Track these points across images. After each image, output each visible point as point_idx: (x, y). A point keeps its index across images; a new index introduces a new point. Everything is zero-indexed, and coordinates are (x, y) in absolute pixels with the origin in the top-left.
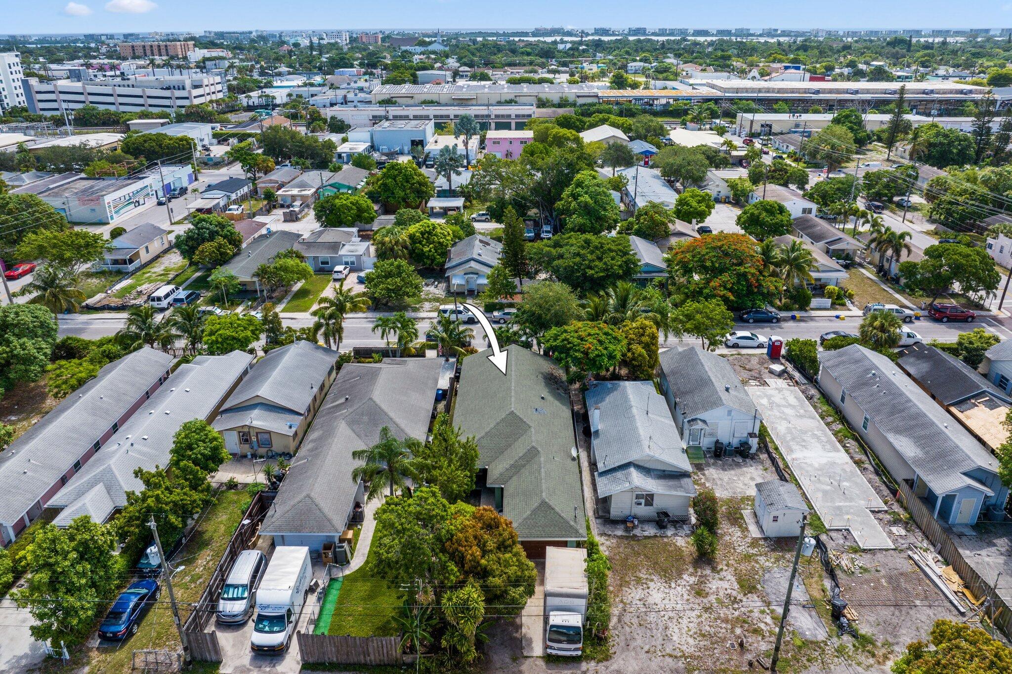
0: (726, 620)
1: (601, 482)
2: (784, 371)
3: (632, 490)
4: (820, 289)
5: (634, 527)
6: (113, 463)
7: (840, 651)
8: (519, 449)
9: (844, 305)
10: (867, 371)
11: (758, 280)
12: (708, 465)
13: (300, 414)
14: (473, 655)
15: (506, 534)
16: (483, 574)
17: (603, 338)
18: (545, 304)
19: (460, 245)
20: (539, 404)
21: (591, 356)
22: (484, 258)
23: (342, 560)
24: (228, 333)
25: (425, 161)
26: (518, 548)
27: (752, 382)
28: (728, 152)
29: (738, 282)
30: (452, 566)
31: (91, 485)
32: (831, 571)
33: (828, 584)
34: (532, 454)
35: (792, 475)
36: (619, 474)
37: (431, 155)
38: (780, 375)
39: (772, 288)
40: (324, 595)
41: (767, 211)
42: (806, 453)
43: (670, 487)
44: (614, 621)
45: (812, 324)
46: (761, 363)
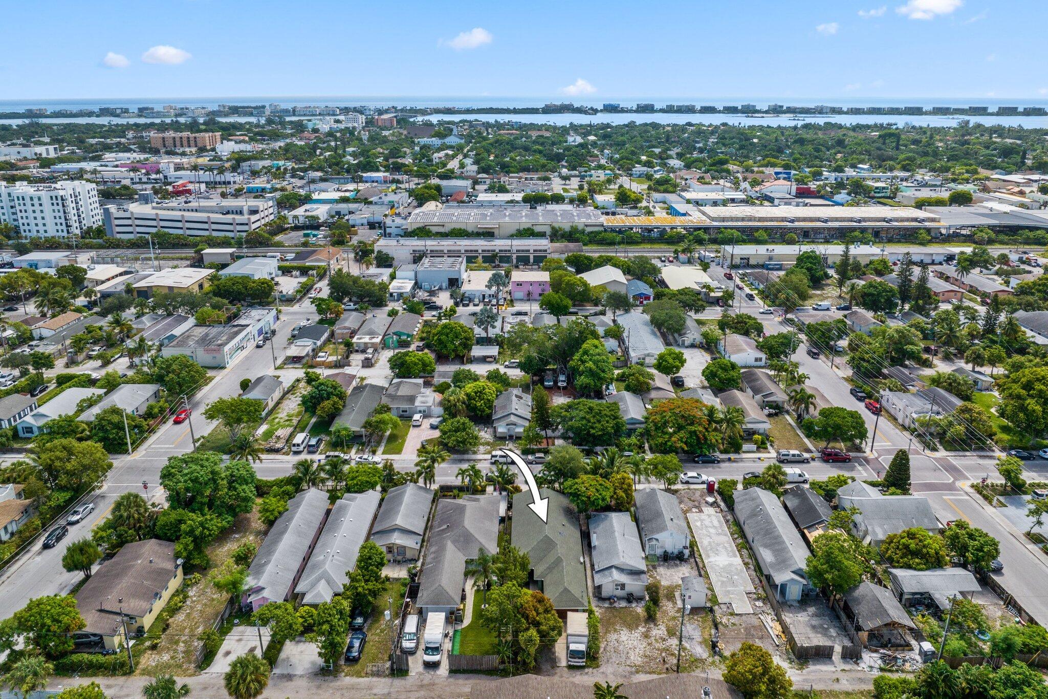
0: (658, 650)
1: (596, 577)
2: (715, 502)
3: (613, 581)
4: (749, 435)
5: (615, 602)
6: (327, 566)
7: (713, 663)
8: (551, 559)
9: (766, 448)
10: (758, 506)
11: (704, 436)
12: (659, 566)
13: (420, 535)
14: (533, 663)
15: (548, 605)
16: (537, 624)
17: (599, 487)
18: (564, 462)
19: (502, 398)
20: (561, 529)
21: (592, 499)
22: (520, 412)
23: (460, 620)
24: (365, 478)
25: (462, 300)
26: (553, 612)
27: (694, 510)
28: (707, 294)
29: (691, 437)
30: (523, 620)
31: (318, 580)
32: (716, 625)
33: (713, 631)
34: (559, 561)
35: (706, 572)
36: (606, 572)
37: (466, 295)
38: (712, 505)
39: (714, 441)
40: (453, 640)
41: (722, 368)
42: (717, 558)
43: (634, 580)
44: (602, 650)
45: (741, 464)
46: (702, 496)
